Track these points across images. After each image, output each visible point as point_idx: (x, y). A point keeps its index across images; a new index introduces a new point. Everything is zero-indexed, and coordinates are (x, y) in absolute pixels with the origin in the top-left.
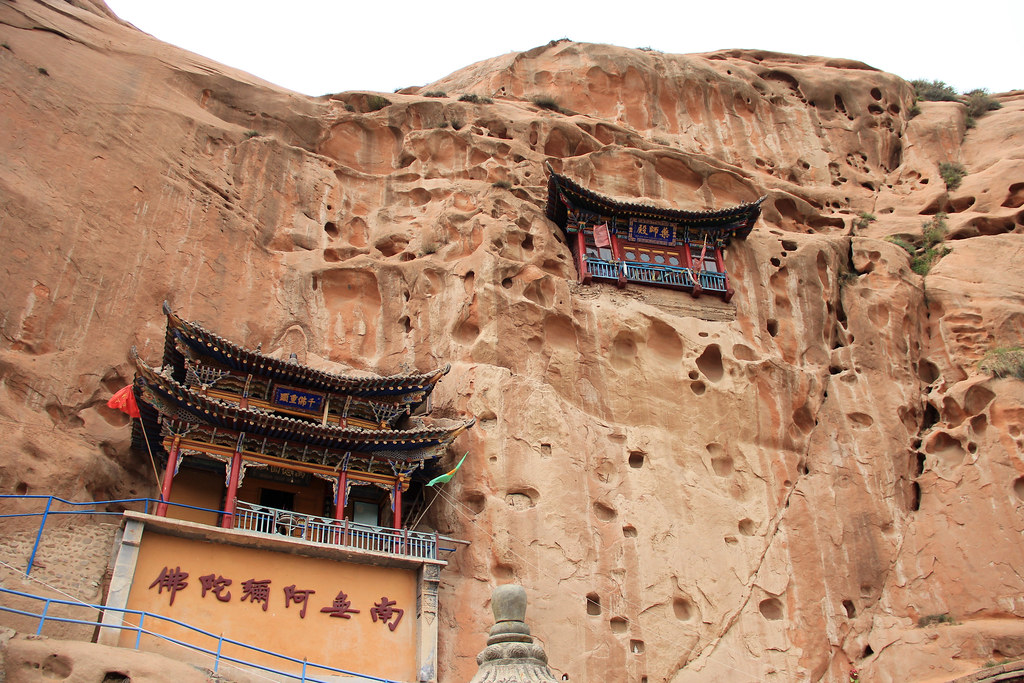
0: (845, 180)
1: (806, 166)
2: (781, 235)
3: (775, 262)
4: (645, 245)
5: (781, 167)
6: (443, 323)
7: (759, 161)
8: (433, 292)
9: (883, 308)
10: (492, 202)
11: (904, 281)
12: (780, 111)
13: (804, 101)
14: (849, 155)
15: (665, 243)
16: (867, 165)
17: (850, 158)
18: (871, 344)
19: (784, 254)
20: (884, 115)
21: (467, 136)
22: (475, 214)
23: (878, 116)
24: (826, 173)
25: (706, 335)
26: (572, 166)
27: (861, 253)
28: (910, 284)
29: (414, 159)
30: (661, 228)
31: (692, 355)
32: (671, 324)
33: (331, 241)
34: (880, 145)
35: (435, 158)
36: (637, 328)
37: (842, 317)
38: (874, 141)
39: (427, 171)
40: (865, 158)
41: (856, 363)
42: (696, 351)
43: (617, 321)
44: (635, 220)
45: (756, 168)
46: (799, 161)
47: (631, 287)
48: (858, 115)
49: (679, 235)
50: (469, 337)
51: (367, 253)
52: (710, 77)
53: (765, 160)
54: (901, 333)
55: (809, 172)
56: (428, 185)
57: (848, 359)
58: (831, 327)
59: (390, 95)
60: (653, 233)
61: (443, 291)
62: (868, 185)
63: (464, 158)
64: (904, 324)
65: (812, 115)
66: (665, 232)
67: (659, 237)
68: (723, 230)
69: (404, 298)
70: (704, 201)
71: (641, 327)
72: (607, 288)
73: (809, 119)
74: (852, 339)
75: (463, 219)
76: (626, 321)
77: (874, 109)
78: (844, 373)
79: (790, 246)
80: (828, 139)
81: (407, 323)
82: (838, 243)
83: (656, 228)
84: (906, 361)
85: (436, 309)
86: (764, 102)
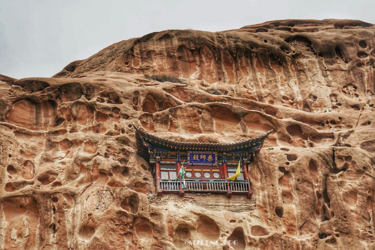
0: (340, 105)
1: (315, 97)
2: (288, 150)
3: (281, 169)
4: (198, 167)
5: (298, 100)
6: (74, 227)
7: (284, 98)
8: (69, 207)
9: (353, 193)
10: (105, 148)
11: (366, 174)
12: (299, 63)
13: (315, 54)
14: (344, 87)
15: (210, 165)
16: (357, 93)
17: (345, 89)
18: (345, 217)
19: (288, 164)
20: (368, 58)
21: (94, 104)
22: (95, 156)
23: (365, 59)
24: (328, 102)
25: (234, 221)
26: (159, 118)
27: (340, 158)
28: (371, 176)
29: (64, 120)
30: (207, 156)
31: (225, 235)
32: (211, 217)
33: (10, 177)
34: (366, 78)
35: (75, 119)
36: (190, 222)
37: (328, 200)
38: (362, 75)
39: (71, 127)
40: (355, 88)
41: (336, 231)
42: (227, 232)
43: (177, 218)
44: (191, 152)
45: (283, 102)
46: (310, 95)
47: (187, 195)
48: (351, 59)
49: (220, 158)
50: (89, 234)
51: (32, 183)
52: (253, 45)
53: (288, 97)
54: (366, 208)
55: (317, 102)
56: (71, 137)
57: (330, 228)
58: (321, 208)
59: (50, 79)
60: (203, 159)
61: (74, 206)
62: (356, 107)
63: (93, 118)
64: (368, 203)
65: (320, 63)
66: (210, 158)
67: (206, 161)
68: (247, 153)
69: (52, 212)
70: (242, 131)
71: (193, 220)
72: (173, 197)
73: (318, 66)
74: (333, 214)
75: (88, 160)
76: (183, 218)
77: (361, 54)
78: (329, 238)
79: (292, 157)
80: (330, 78)
81: (53, 227)
82: (324, 153)
83: (204, 156)
84: (370, 227)
85: (70, 219)
86: (288, 59)
